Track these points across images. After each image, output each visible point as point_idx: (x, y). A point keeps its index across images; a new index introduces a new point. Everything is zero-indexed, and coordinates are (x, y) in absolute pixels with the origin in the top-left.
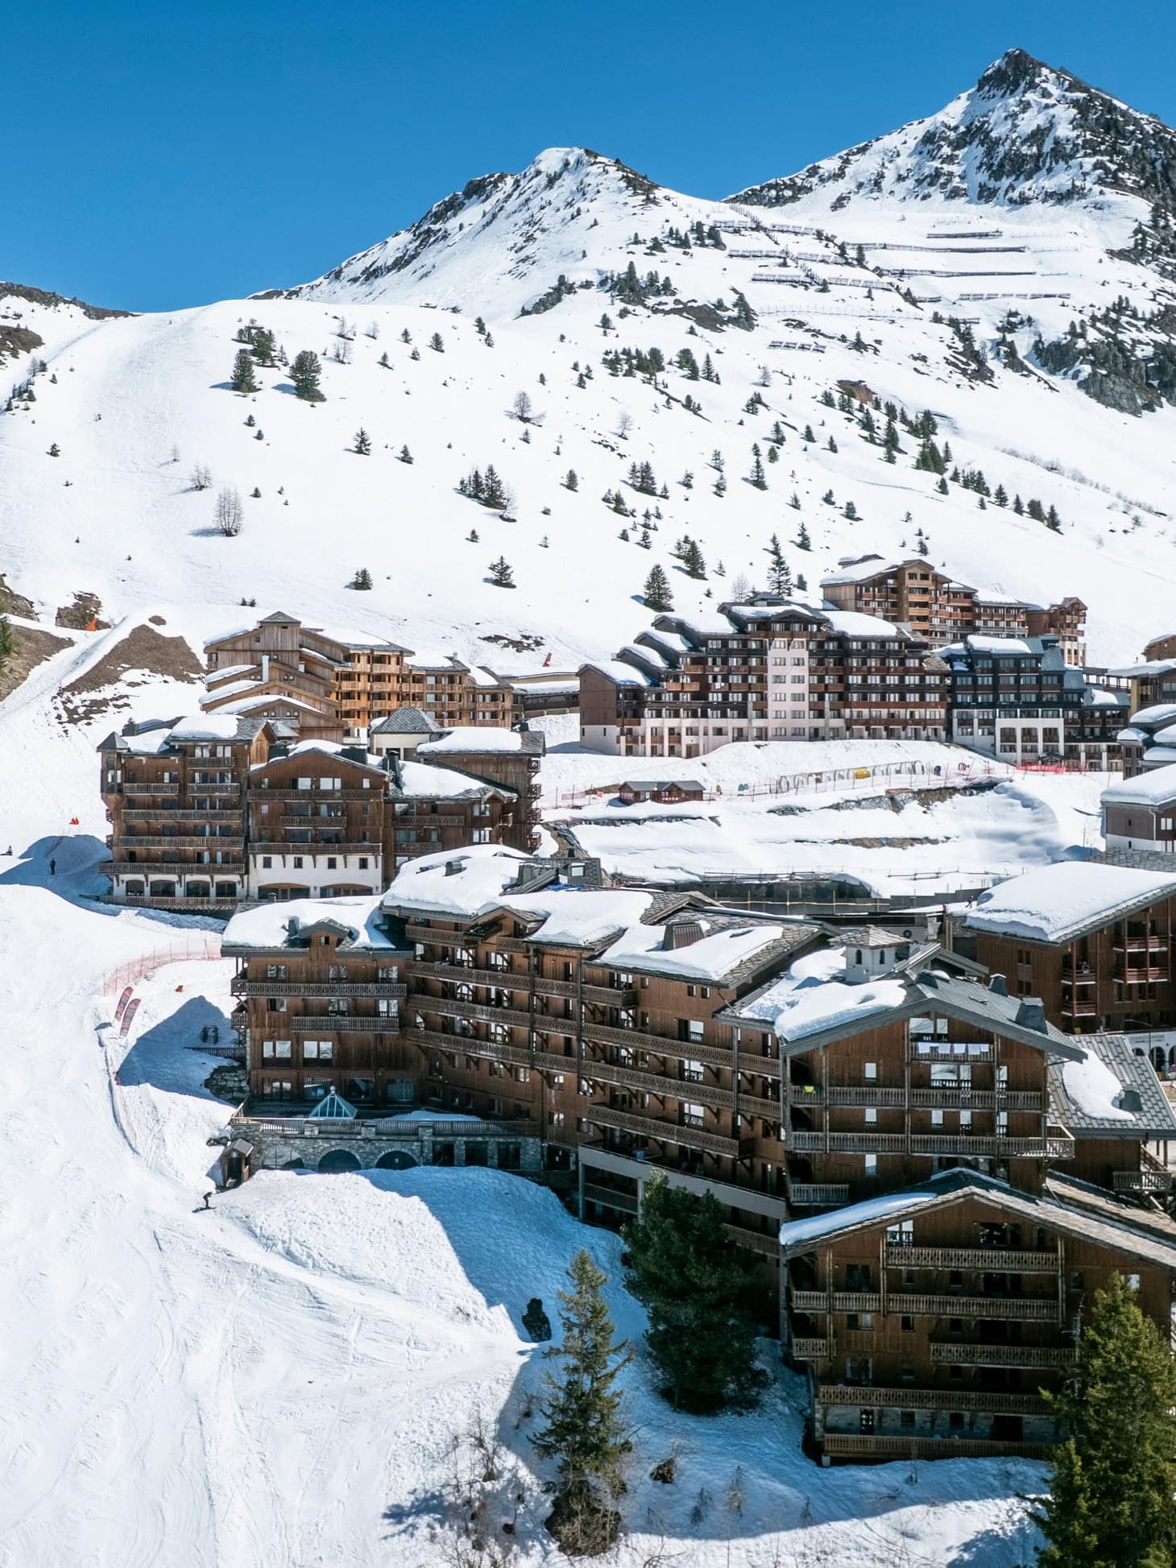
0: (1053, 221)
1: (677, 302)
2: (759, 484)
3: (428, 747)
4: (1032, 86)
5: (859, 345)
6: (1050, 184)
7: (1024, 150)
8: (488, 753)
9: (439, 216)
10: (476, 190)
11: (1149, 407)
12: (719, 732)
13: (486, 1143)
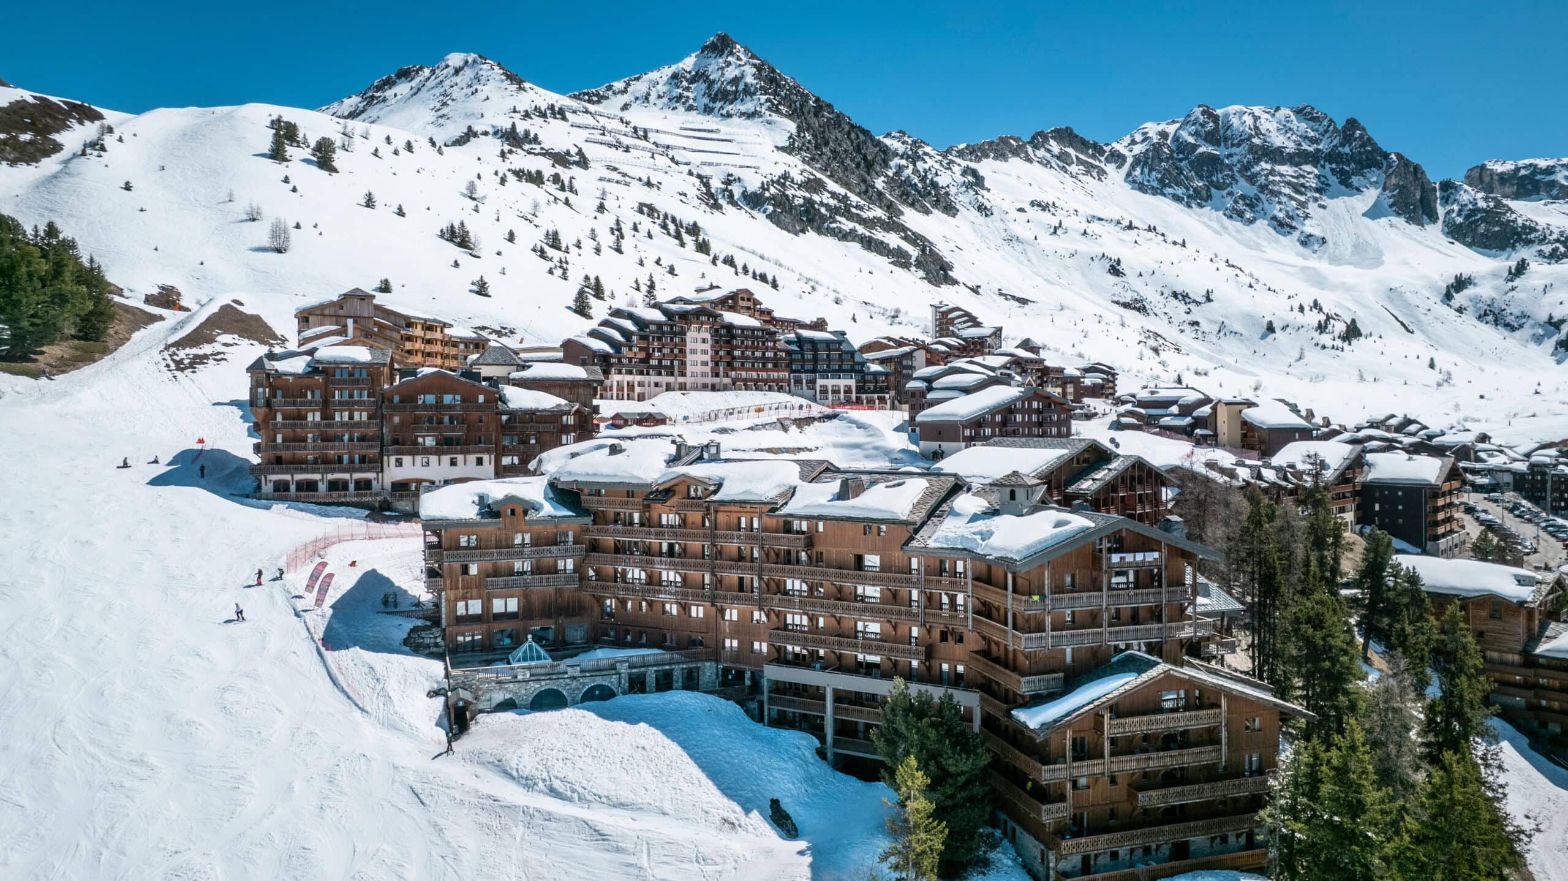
0: (746, 128)
1: (542, 149)
2: (619, 250)
3: (515, 375)
4: (731, 53)
5: (649, 184)
6: (743, 108)
7: (729, 88)
8: (564, 380)
9: (379, 88)
10: (405, 74)
11: (803, 231)
12: (656, 385)
13: (672, 670)
